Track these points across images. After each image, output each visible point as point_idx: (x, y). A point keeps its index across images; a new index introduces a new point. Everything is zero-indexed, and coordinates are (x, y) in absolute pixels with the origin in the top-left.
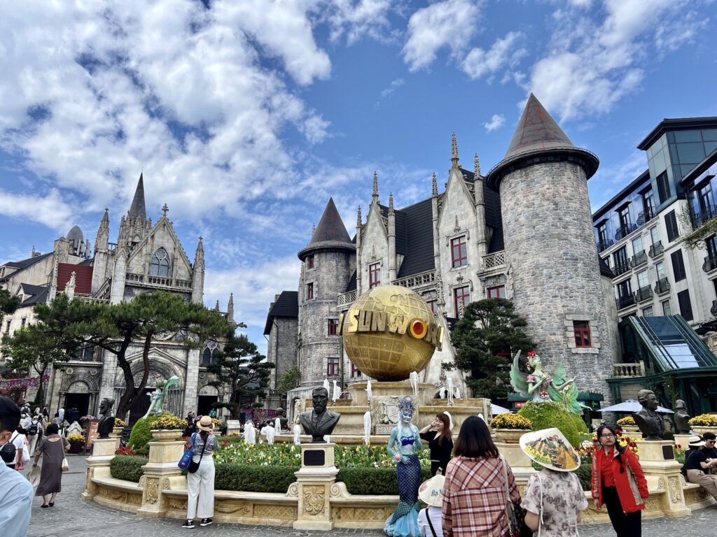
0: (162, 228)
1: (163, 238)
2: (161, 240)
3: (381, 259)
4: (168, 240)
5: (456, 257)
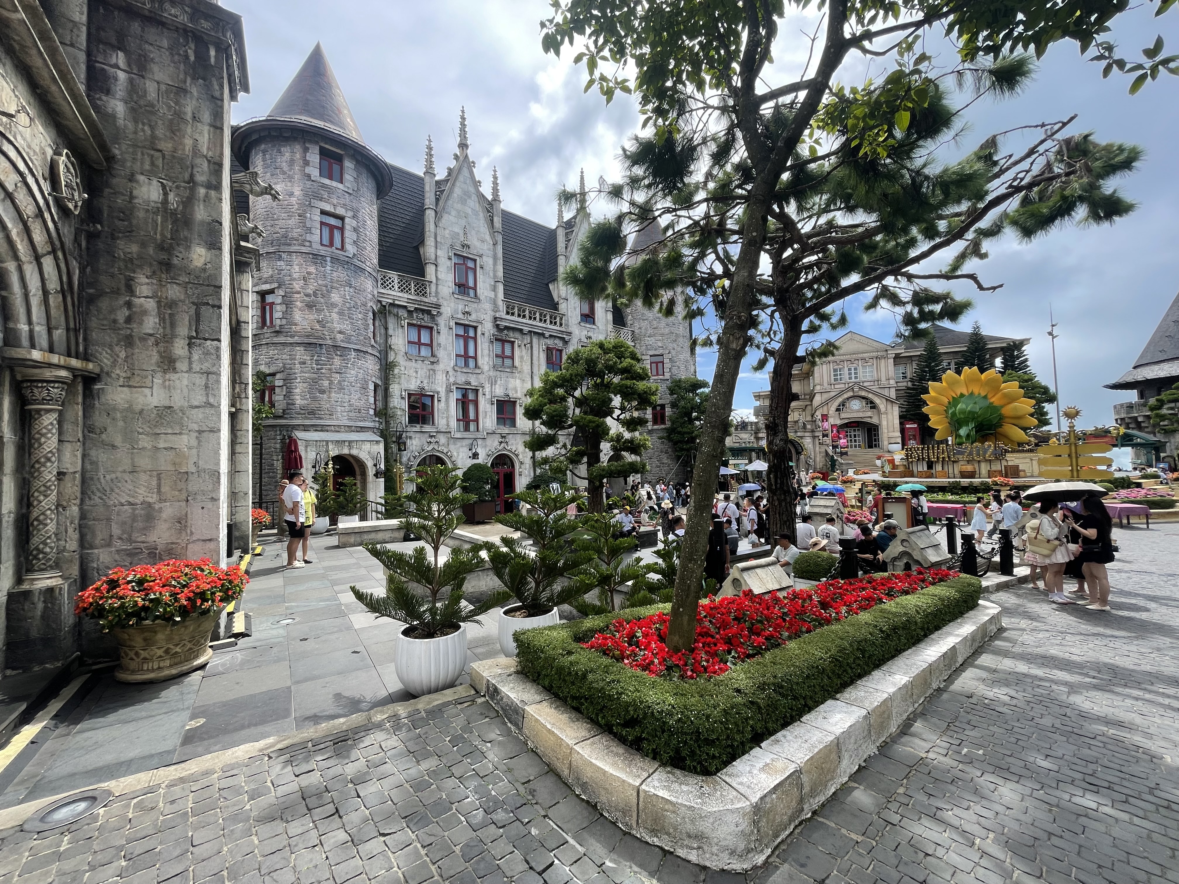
3: (481, 256)
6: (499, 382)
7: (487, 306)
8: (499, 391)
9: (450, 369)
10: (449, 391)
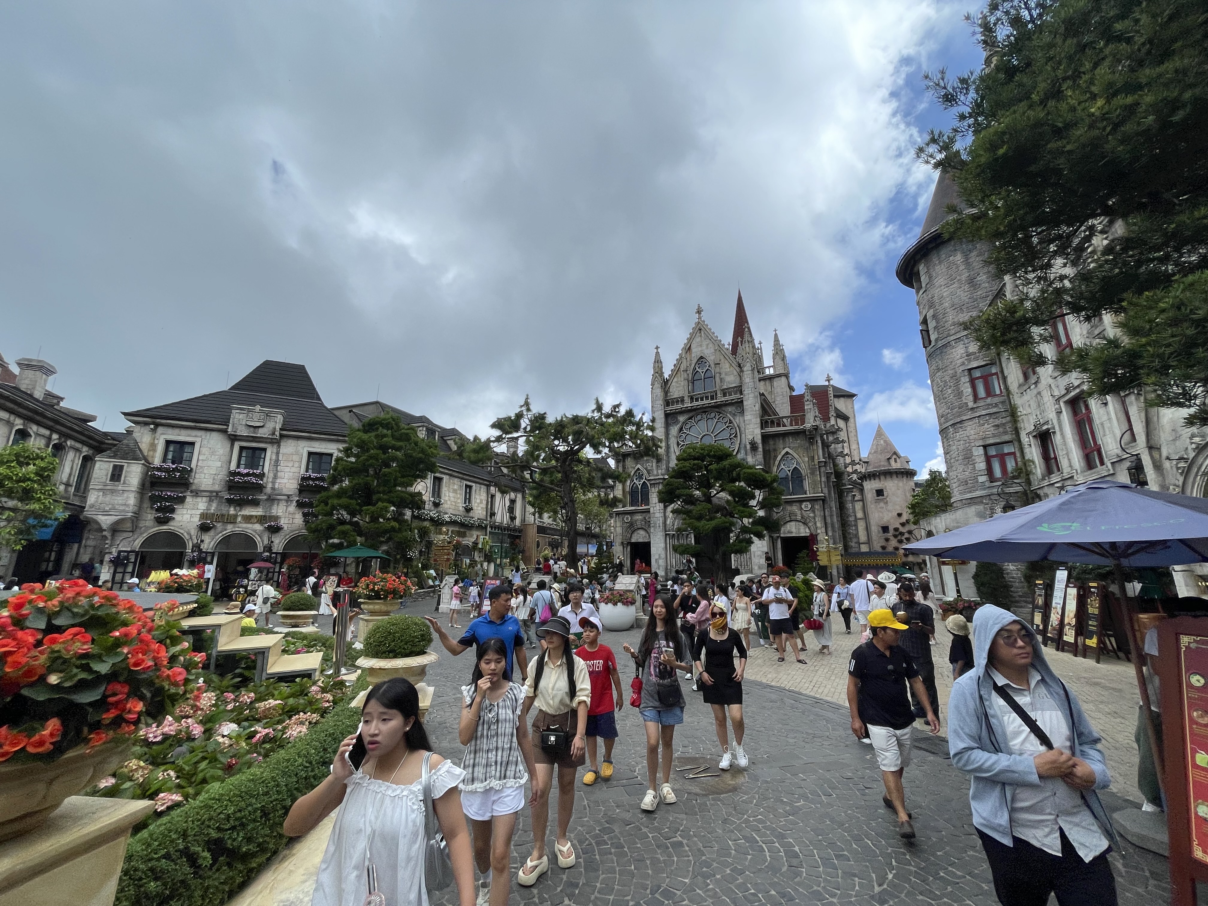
0: (698, 334)
1: (701, 346)
2: (700, 349)
4: (707, 345)
9: (1051, 381)
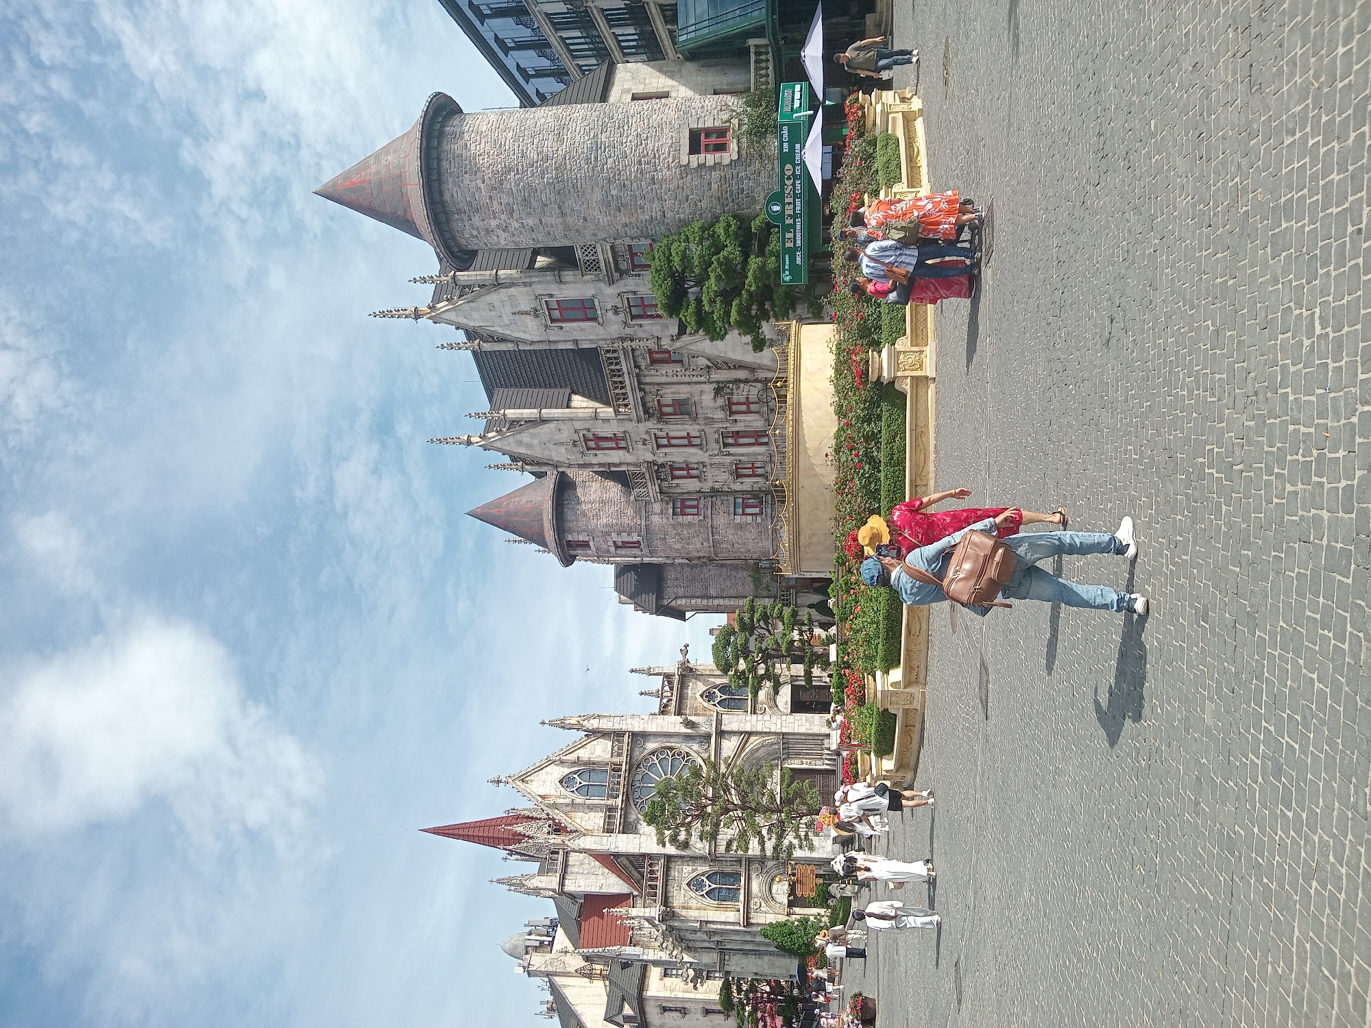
1: (544, 782)
2: (549, 783)
3: (576, 431)
4: (548, 774)
5: (580, 314)
6: (710, 416)
7: (629, 426)
8: (720, 415)
9: (707, 454)
10: (729, 454)
